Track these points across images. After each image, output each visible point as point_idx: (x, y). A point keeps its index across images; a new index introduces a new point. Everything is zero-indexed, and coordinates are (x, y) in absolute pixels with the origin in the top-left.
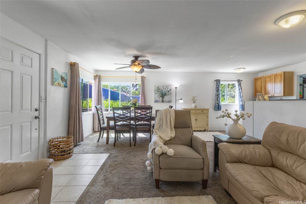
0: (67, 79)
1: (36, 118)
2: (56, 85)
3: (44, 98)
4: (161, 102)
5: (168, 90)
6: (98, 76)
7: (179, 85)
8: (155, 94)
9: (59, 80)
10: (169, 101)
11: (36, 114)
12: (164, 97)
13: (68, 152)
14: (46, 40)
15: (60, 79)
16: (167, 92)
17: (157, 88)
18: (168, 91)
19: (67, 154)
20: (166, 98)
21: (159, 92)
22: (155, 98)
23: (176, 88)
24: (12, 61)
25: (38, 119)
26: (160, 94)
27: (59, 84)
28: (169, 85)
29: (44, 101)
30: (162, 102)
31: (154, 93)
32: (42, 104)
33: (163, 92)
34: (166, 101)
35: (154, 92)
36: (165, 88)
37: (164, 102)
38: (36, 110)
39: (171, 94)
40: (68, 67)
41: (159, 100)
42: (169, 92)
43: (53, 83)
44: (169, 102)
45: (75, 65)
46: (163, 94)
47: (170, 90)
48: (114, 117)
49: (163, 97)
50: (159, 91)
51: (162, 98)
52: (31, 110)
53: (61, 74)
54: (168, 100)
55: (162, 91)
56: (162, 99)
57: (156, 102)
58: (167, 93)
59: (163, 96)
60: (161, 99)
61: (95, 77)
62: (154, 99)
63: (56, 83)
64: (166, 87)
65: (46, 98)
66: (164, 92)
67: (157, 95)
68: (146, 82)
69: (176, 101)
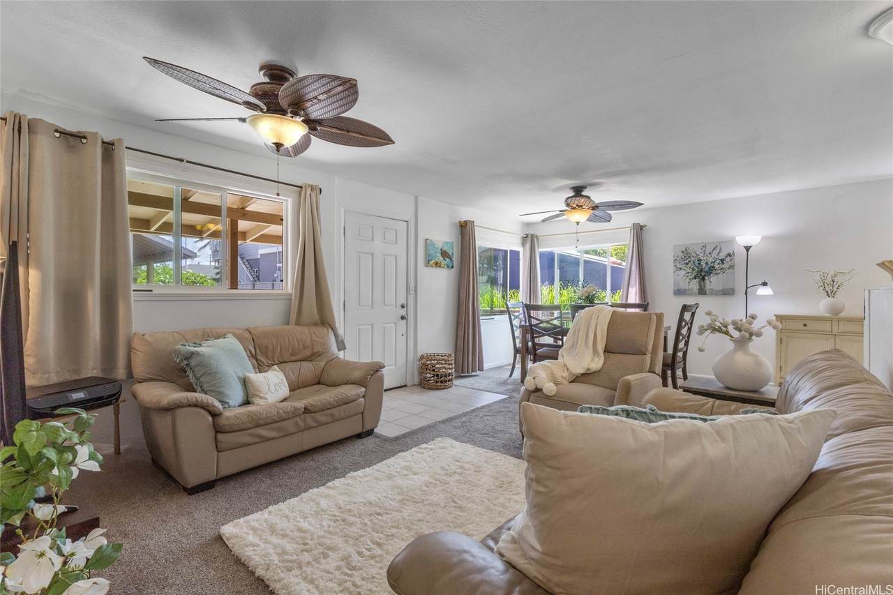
0: (453, 254)
1: (403, 318)
2: (432, 266)
3: (413, 289)
4: (696, 294)
5: (722, 256)
6: (529, 236)
7: (760, 237)
8: (674, 272)
9: (436, 256)
10: (723, 290)
11: (403, 312)
12: (706, 278)
13: (442, 379)
14: (416, 197)
15: (439, 255)
16: (718, 261)
17: (683, 252)
18: (722, 261)
19: (442, 382)
20: (713, 282)
21: (687, 264)
22: (676, 283)
23: (748, 248)
24: (372, 240)
25: (405, 321)
26: (693, 269)
27: (436, 263)
28: (722, 242)
29: (414, 292)
30: (699, 294)
31: (672, 269)
32: (411, 298)
33: (703, 263)
34: (712, 290)
35: (673, 266)
36: (709, 249)
37: (705, 294)
38: (403, 307)
39: (732, 267)
40: (457, 230)
41: (690, 287)
42: (723, 264)
43: (427, 263)
44: (725, 294)
45: (466, 224)
46: (701, 270)
47: (729, 255)
48: (531, 325)
49: (703, 279)
50: (689, 261)
51: (700, 282)
52: (396, 306)
53: (440, 246)
54: (721, 288)
55: (700, 260)
56: (698, 285)
57: (680, 294)
58: (717, 266)
59: (701, 275)
60: (695, 285)
61: (524, 239)
62: (674, 286)
63: (431, 262)
64: (714, 249)
65: (416, 287)
66: (707, 263)
67: (682, 272)
68: (648, 238)
69: (747, 288)
